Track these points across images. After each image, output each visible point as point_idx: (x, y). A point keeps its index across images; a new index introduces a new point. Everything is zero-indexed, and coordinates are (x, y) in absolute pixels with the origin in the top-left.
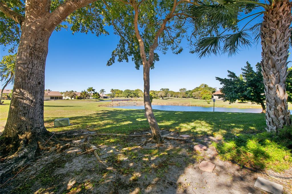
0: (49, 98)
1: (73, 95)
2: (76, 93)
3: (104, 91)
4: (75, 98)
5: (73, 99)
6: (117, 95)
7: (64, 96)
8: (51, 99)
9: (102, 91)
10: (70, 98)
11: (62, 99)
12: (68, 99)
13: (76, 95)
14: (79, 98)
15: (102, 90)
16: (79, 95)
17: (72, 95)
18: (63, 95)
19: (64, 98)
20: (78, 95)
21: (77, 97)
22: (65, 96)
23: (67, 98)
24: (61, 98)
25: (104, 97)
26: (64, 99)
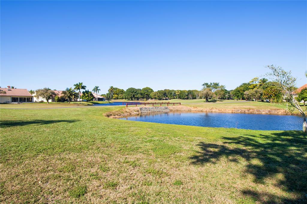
0: (10, 99)
1: (51, 94)
2: (56, 92)
3: (98, 88)
4: (53, 100)
5: (50, 101)
6: (116, 96)
7: (35, 96)
8: (12, 102)
9: (96, 89)
10: (45, 101)
11: (31, 101)
12: (42, 102)
13: (55, 95)
14: (62, 100)
15: (96, 87)
16: (60, 95)
17: (49, 95)
18: (33, 95)
19: (35, 99)
20: (58, 94)
21: (56, 98)
22: (38, 97)
23: (40, 100)
24: (29, 100)
25: (100, 99)
26: (36, 102)
